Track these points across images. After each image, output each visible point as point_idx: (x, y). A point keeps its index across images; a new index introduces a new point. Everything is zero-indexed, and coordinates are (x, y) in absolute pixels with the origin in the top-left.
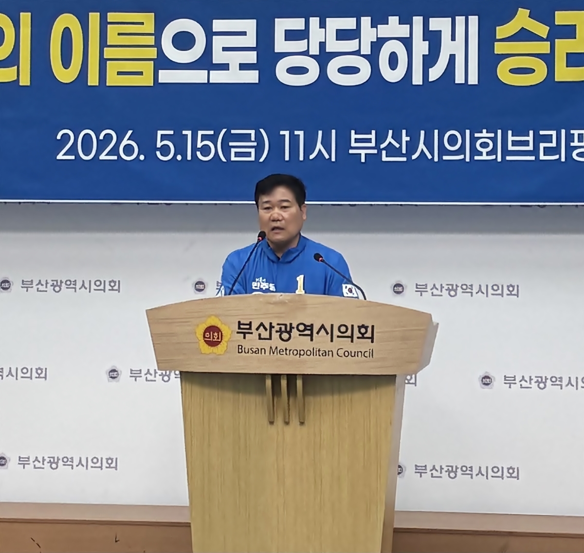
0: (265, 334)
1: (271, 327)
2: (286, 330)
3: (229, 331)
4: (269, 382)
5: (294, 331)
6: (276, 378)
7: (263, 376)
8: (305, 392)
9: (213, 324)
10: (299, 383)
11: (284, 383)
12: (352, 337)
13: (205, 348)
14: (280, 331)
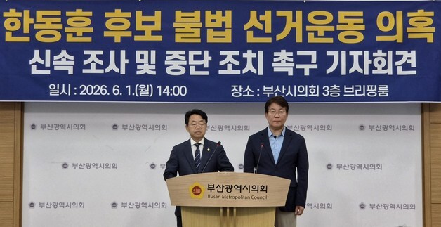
0: (220, 190)
1: (223, 187)
2: (230, 188)
3: (204, 188)
4: (221, 210)
5: (233, 188)
6: (225, 209)
7: (219, 208)
8: (237, 214)
9: (197, 185)
10: (235, 210)
11: (228, 211)
12: (258, 191)
13: (194, 196)
14: (227, 189)
